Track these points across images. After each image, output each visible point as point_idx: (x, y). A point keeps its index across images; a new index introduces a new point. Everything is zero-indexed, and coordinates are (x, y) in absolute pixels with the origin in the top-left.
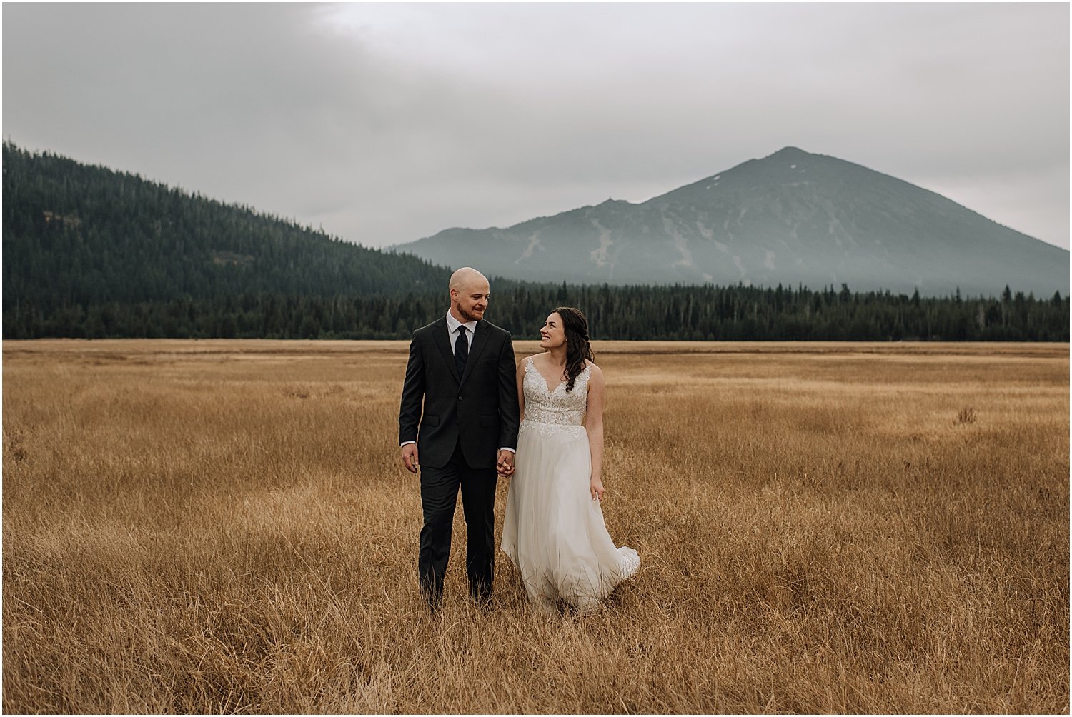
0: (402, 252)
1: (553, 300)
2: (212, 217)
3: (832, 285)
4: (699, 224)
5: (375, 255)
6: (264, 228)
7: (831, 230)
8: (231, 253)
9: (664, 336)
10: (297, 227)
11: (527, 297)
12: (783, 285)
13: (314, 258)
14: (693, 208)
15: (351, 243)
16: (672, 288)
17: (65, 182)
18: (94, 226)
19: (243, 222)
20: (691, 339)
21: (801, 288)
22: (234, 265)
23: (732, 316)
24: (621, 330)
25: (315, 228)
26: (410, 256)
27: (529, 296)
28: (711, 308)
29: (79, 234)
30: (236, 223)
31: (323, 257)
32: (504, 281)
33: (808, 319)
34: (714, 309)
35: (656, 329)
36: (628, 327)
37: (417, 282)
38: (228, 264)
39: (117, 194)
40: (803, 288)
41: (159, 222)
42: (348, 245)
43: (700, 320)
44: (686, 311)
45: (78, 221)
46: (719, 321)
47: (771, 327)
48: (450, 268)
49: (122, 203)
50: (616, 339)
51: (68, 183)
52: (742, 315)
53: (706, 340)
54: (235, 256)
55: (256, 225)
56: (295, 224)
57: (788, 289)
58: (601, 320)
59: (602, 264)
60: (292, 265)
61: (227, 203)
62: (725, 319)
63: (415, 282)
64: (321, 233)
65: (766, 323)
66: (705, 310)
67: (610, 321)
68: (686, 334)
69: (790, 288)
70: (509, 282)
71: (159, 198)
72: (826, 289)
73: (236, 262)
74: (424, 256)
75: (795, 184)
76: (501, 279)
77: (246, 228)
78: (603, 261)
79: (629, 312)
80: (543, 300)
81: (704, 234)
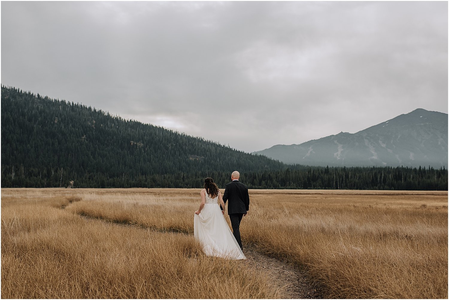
0: (260, 155)
1: (323, 173)
2: (189, 142)
3: (444, 167)
4: (380, 142)
5: (249, 156)
6: (208, 146)
7: (439, 143)
8: (196, 156)
9: (372, 188)
10: (220, 145)
11: (312, 172)
12: (421, 167)
13: (227, 157)
14: (377, 135)
15: (240, 151)
16: (372, 168)
17: (138, 130)
18: (148, 146)
19: (200, 144)
20: (384, 189)
21: (430, 168)
22: (197, 160)
23: (401, 180)
24: (353, 185)
25: (227, 146)
26: (263, 156)
27: (313, 172)
28: (391, 176)
29: (142, 149)
30: (198, 144)
31: (230, 157)
32: (300, 165)
33: (436, 181)
34: (393, 177)
35: (368, 185)
36: (356, 184)
37: (266, 166)
38: (195, 160)
39: (156, 134)
40: (431, 168)
41: (170, 144)
42: (239, 152)
43: (387, 181)
44: (381, 177)
45: (142, 144)
46: (396, 182)
47: (419, 184)
48: (278, 161)
49: (157, 137)
50: (351, 189)
51: (139, 130)
52: (405, 179)
53: (390, 190)
54: (197, 157)
55: (205, 145)
56: (219, 144)
57: (424, 169)
58: (344, 182)
59: (339, 158)
60: (218, 160)
61: (194, 137)
62: (398, 181)
63: (265, 166)
64: (228, 147)
65: (417, 183)
66: (389, 177)
67: (348, 182)
68: (382, 187)
69: (425, 168)
70: (302, 166)
71: (170, 135)
72: (441, 168)
73: (198, 159)
74: (269, 156)
75: (422, 124)
76: (299, 165)
77: (201, 146)
78: (339, 157)
79: (356, 178)
80: (319, 173)
81: (382, 145)
